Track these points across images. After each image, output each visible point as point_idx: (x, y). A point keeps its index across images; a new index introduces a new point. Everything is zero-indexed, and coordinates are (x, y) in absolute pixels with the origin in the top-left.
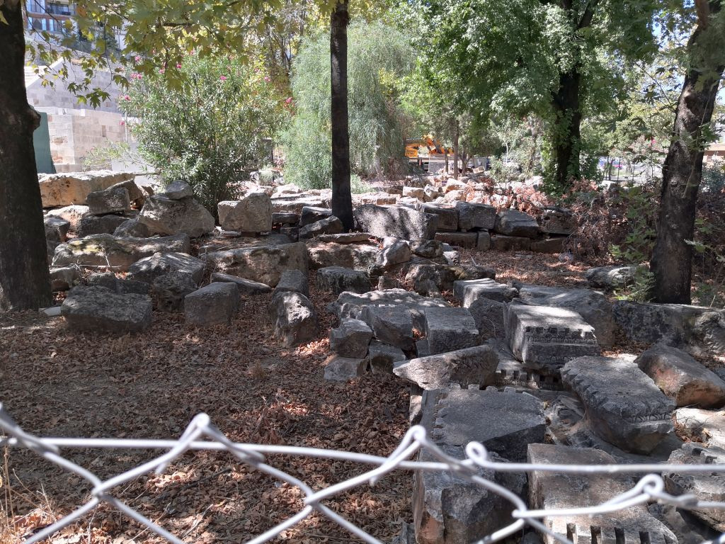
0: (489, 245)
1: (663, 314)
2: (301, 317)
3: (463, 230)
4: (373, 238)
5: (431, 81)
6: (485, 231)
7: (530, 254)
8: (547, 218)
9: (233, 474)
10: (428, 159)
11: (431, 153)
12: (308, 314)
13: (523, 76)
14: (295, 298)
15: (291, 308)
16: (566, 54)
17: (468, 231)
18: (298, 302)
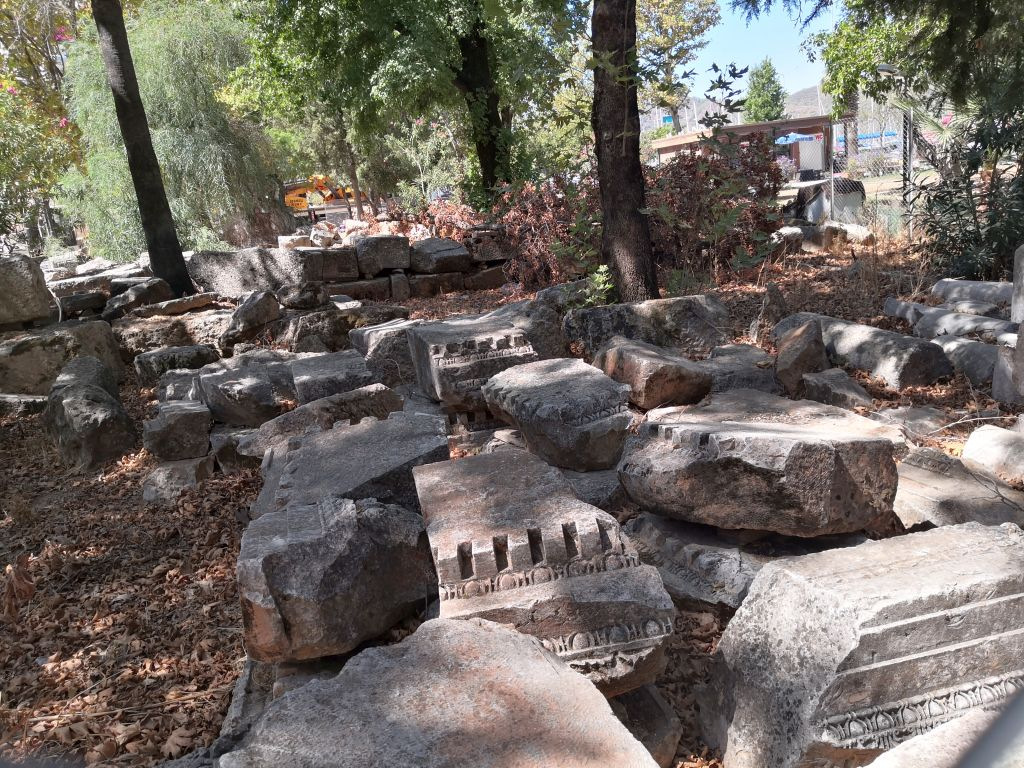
0: (408, 291)
1: (626, 313)
2: (96, 420)
3: (367, 276)
4: (224, 300)
5: (279, 70)
6: (400, 273)
7: (466, 294)
8: (478, 241)
10: (323, 209)
11: (326, 199)
12: (108, 413)
13: (406, 46)
14: (81, 393)
15: (76, 409)
16: (460, 9)
17: (376, 276)
18: (87, 397)
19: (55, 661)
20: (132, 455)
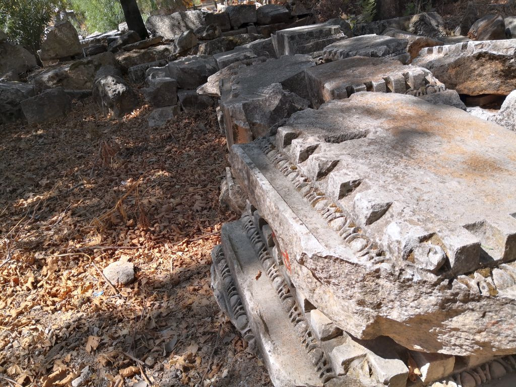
1: (387, 24)
2: (119, 92)
3: (235, 28)
4: (166, 41)
6: (252, 25)
8: (293, 4)
9: (85, 185)
12: (124, 88)
14: (110, 79)
15: (109, 87)
17: (239, 28)
18: (113, 81)
19: (130, 182)
20: (138, 110)
